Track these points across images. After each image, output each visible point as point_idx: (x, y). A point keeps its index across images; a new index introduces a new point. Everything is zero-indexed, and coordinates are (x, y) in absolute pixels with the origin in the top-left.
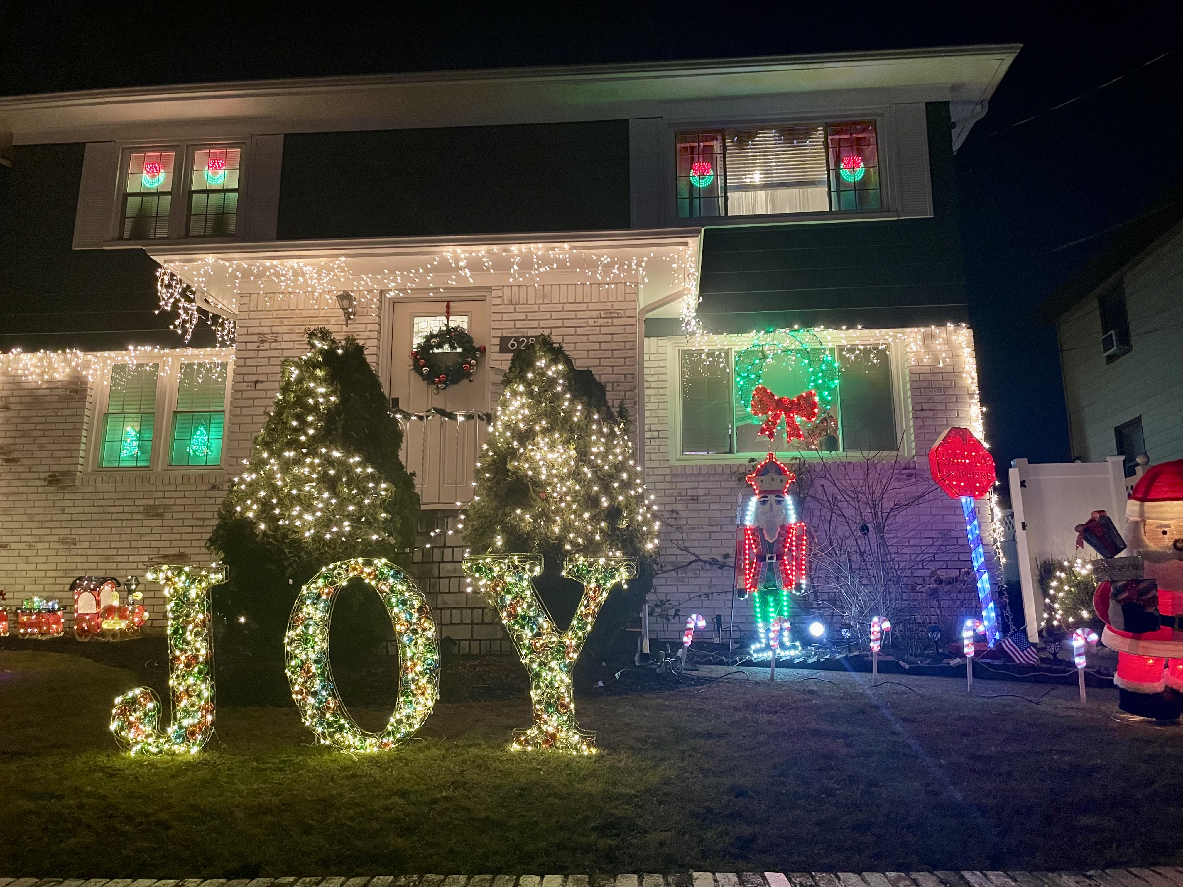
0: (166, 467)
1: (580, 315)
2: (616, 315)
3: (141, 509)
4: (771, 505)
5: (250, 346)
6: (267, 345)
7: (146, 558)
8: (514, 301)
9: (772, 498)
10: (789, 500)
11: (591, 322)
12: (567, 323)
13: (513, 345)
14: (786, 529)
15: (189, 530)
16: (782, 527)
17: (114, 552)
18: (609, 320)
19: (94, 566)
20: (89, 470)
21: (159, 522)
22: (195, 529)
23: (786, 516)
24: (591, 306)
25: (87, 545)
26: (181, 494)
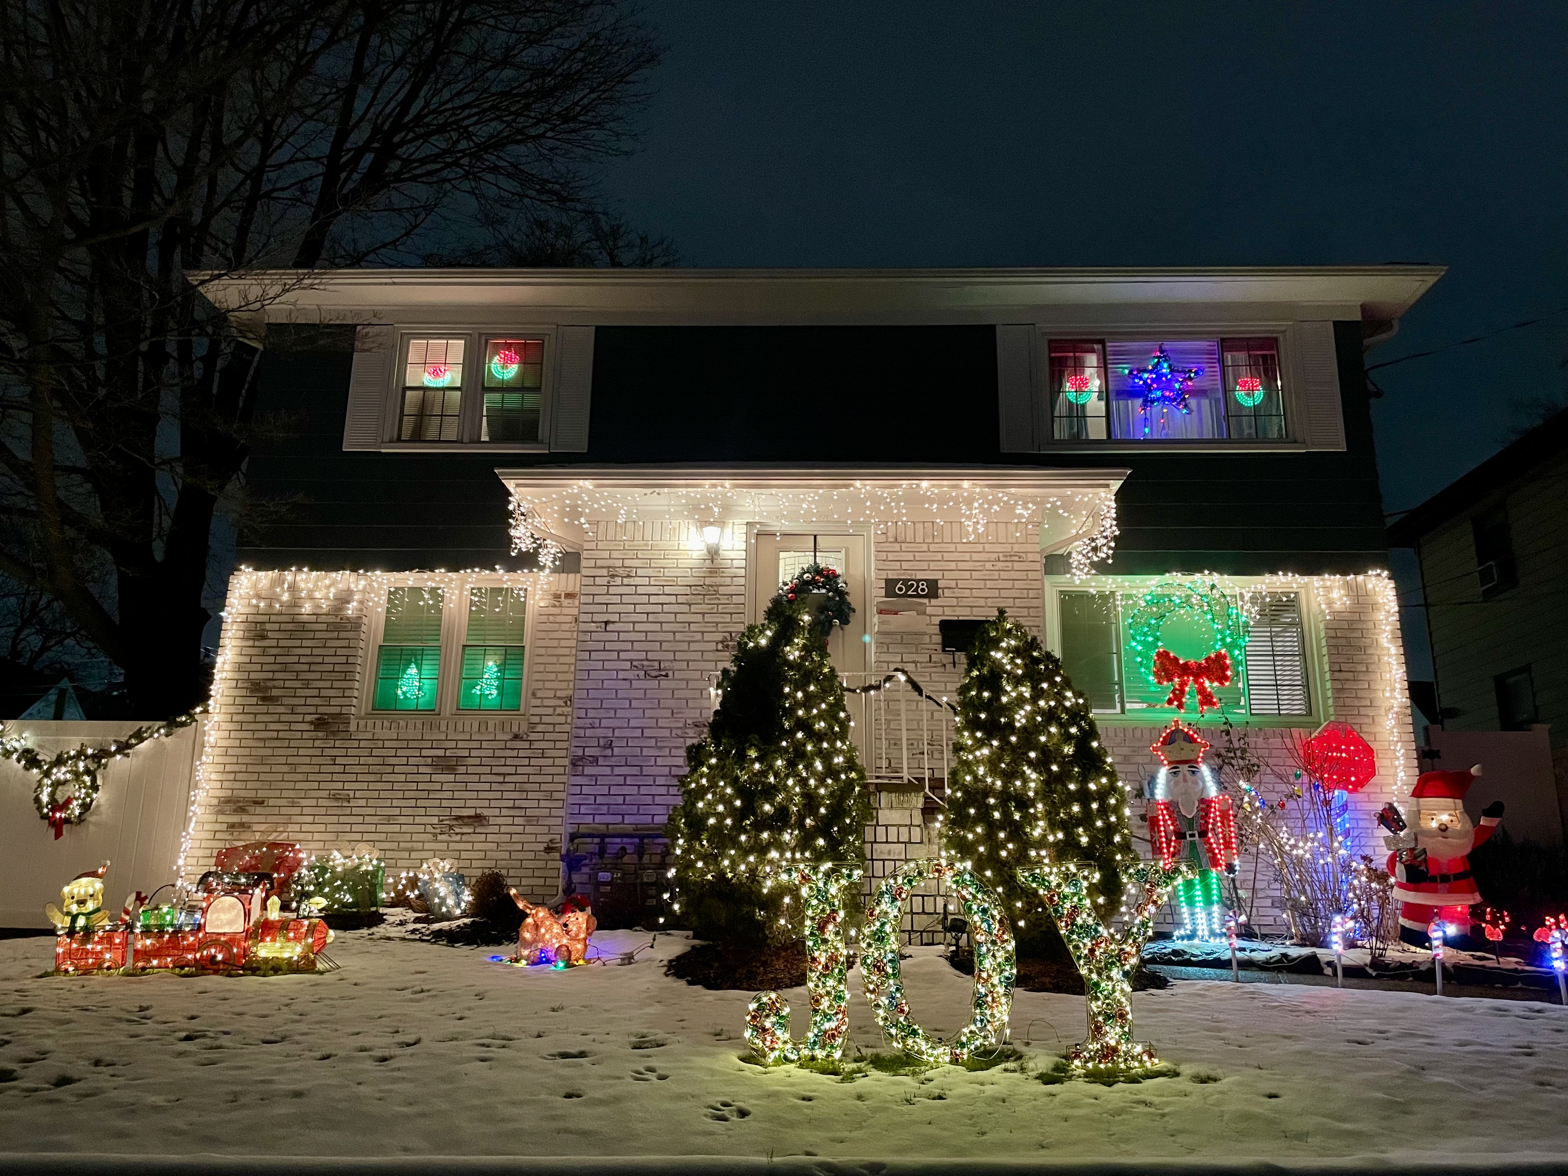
0: (454, 711)
1: (975, 557)
2: (1017, 559)
3: (429, 761)
4: (1184, 776)
5: (598, 581)
6: (618, 581)
7: (435, 820)
8: (899, 539)
9: (1184, 768)
10: (1205, 770)
11: (989, 566)
12: (961, 565)
13: (900, 589)
14: (1206, 804)
15: (487, 786)
16: (1202, 801)
17: (397, 811)
18: (1009, 564)
19: (372, 828)
20: (363, 713)
21: (451, 778)
22: (495, 787)
23: (1204, 788)
24: (988, 548)
25: (363, 802)
26: (476, 745)
